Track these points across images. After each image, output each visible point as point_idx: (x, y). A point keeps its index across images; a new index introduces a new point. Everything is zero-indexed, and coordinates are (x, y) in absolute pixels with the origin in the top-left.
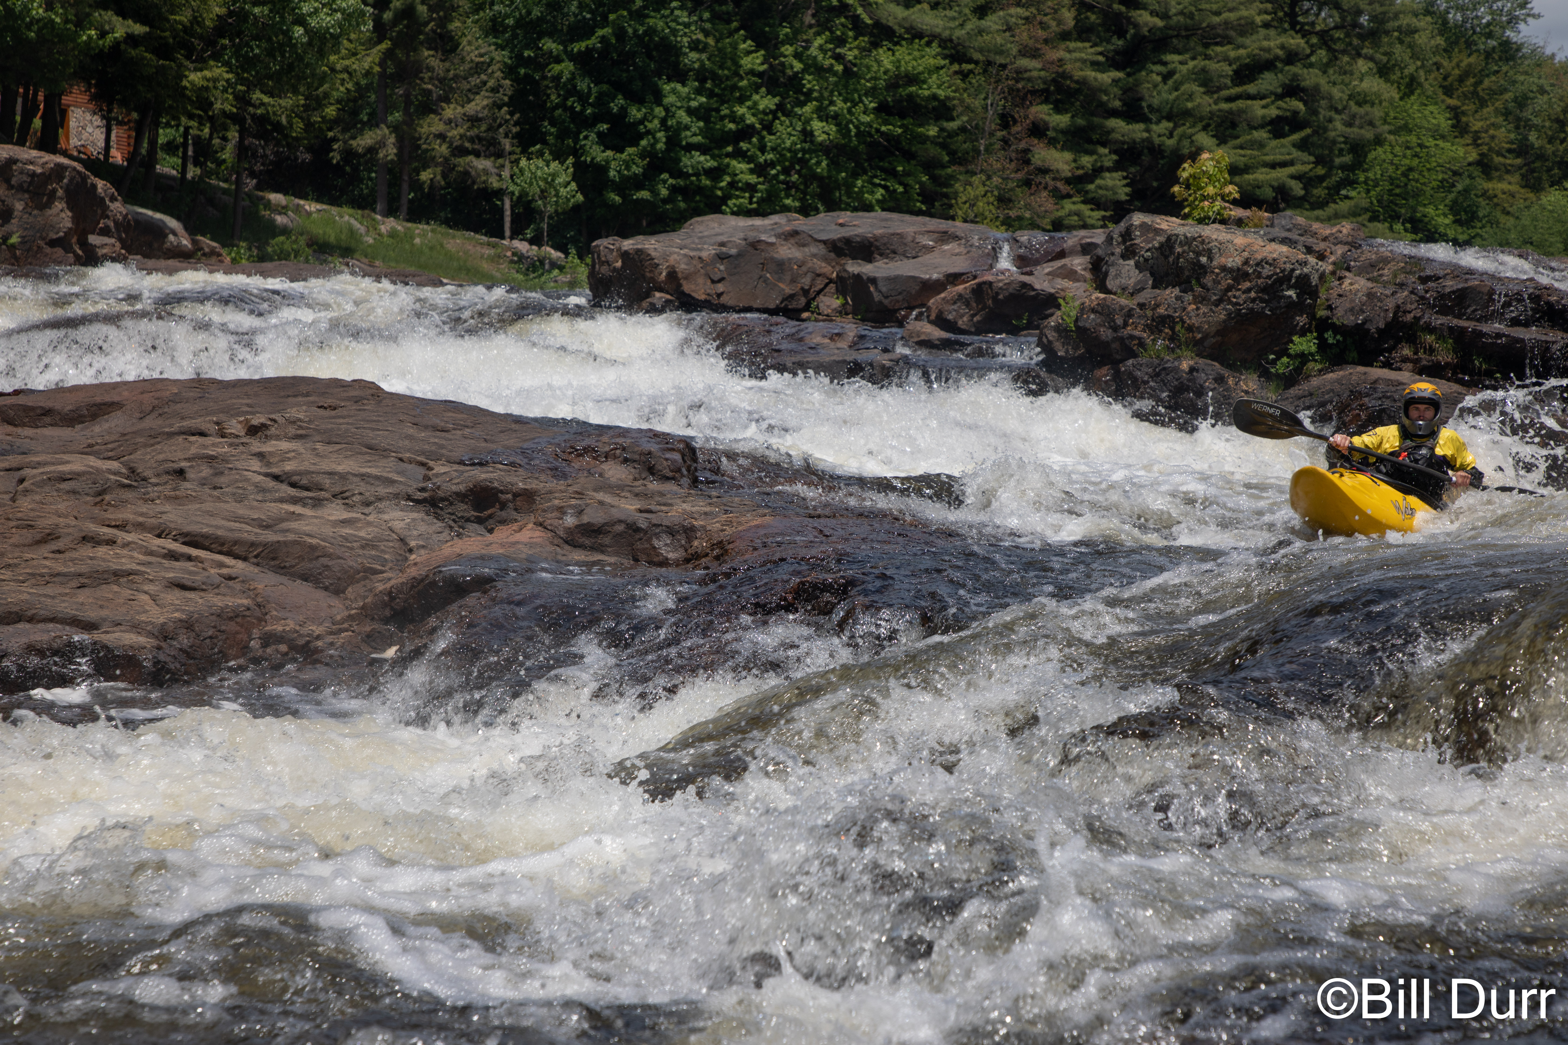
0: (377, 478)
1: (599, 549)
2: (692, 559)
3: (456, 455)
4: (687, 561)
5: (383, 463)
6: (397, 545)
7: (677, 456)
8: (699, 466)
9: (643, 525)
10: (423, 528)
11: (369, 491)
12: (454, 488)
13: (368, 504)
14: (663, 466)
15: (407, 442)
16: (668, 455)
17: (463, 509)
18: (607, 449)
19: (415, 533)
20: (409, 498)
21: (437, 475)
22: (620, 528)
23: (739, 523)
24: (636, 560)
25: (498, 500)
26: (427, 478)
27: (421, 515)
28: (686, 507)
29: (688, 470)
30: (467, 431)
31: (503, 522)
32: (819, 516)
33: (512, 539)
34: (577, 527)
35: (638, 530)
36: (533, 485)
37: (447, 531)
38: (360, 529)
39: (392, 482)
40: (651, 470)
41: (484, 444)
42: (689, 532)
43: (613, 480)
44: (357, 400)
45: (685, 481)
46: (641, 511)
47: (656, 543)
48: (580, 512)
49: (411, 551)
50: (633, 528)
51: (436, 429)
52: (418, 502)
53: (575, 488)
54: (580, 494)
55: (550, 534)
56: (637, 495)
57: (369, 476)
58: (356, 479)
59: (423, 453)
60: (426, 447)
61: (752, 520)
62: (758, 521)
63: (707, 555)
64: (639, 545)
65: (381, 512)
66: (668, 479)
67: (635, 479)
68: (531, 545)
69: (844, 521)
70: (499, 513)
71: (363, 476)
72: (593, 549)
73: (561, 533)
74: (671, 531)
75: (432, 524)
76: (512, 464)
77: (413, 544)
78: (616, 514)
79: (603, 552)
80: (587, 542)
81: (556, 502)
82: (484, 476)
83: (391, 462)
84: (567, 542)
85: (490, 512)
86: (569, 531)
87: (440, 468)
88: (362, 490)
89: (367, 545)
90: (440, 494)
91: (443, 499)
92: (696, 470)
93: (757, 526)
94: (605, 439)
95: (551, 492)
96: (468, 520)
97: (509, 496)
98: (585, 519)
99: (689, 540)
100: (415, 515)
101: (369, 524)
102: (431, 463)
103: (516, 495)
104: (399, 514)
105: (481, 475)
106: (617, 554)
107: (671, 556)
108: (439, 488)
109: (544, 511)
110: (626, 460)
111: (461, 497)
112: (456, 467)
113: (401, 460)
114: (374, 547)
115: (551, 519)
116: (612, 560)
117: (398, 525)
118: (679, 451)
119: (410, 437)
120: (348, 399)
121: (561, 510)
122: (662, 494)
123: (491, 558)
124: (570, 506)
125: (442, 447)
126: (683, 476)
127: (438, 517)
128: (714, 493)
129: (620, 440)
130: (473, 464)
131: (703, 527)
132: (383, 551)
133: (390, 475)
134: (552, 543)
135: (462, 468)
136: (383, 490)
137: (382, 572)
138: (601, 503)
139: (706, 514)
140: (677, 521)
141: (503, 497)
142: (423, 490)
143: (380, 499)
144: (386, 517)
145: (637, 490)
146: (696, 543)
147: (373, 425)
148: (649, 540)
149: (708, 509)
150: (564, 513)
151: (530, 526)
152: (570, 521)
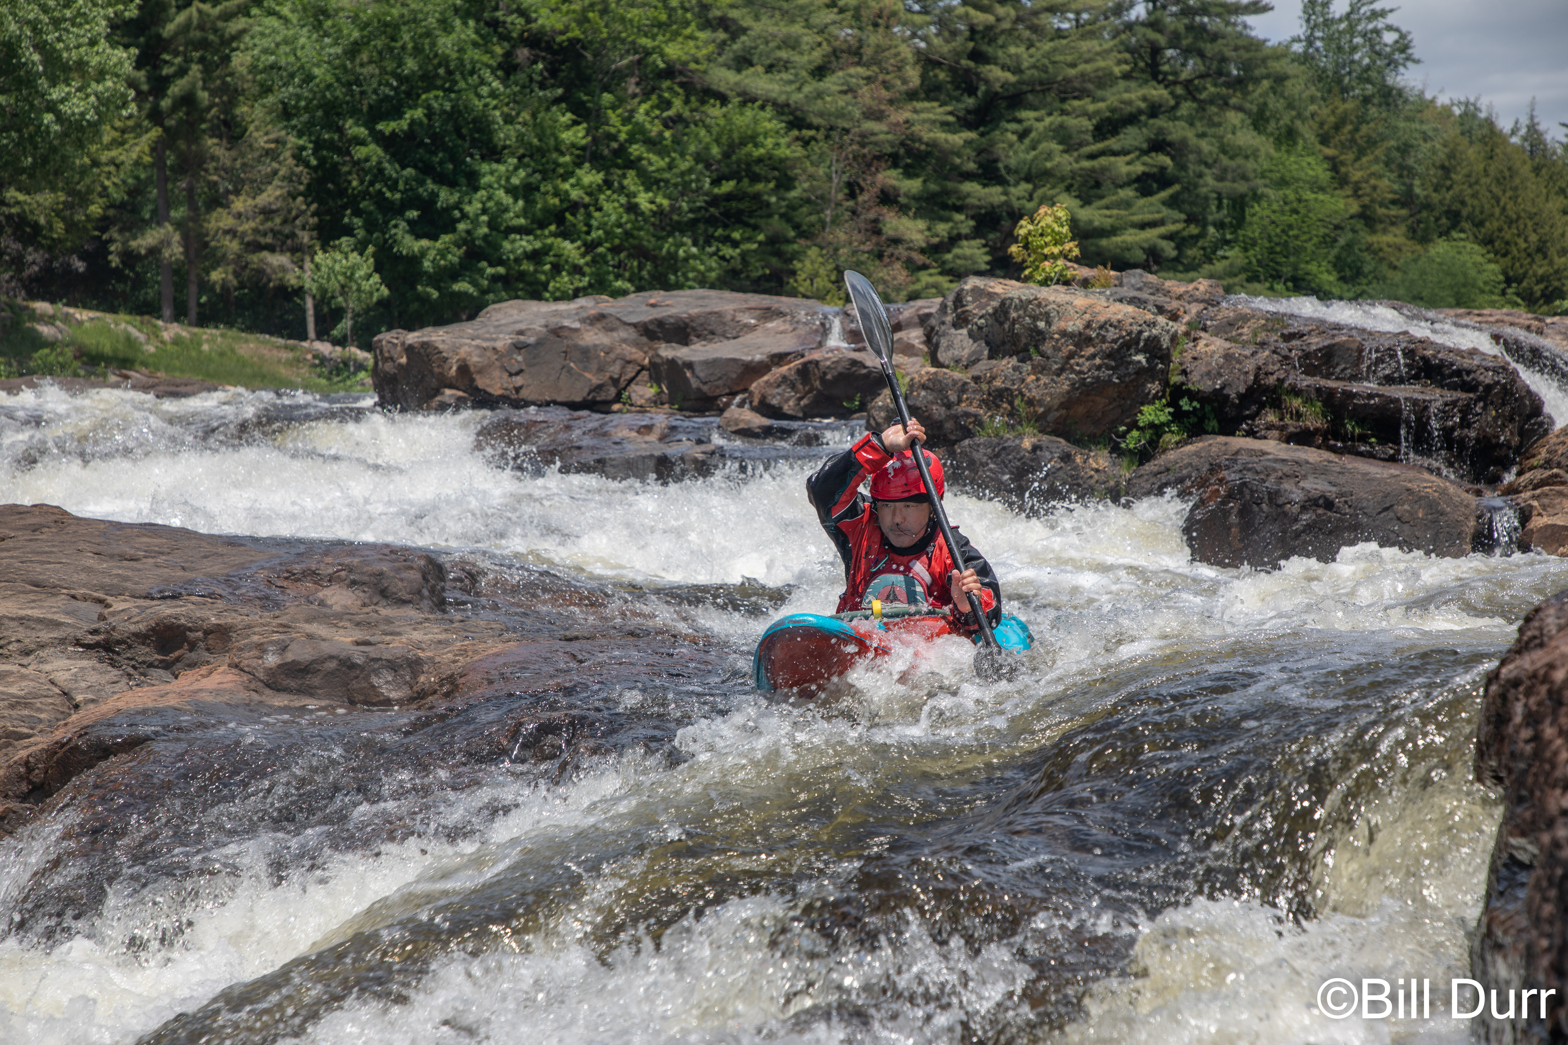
0: (39, 621)
1: (309, 692)
2: (419, 696)
3: (143, 588)
4: (411, 700)
5: (51, 602)
6: (58, 701)
7: (415, 576)
8: (448, 585)
9: (359, 660)
10: (93, 678)
11: (29, 638)
12: (133, 628)
13: (27, 653)
14: (400, 588)
15: (83, 576)
16: (404, 575)
17: (145, 652)
18: (330, 571)
19: (83, 685)
20: (78, 643)
21: (113, 614)
22: (332, 665)
23: (475, 652)
24: (352, 703)
25: (185, 639)
26: (102, 618)
27: (94, 662)
28: (417, 636)
29: (432, 591)
30: (161, 559)
31: (192, 665)
32: (576, 638)
33: (195, 687)
34: (280, 666)
35: (353, 666)
36: (228, 619)
37: (125, 680)
38: (11, 684)
39: (58, 625)
40: (384, 593)
41: (180, 573)
42: (415, 665)
43: (337, 608)
44: (36, 529)
45: (426, 604)
46: (357, 643)
47: (375, 681)
48: (283, 649)
49: (77, 707)
50: (347, 664)
51: (123, 557)
52: (88, 647)
53: (283, 620)
54: (286, 627)
55: (245, 677)
56: (358, 624)
57: (29, 618)
58: (12, 624)
59: (102, 587)
60: (107, 580)
61: (494, 647)
62: (500, 647)
63: (435, 692)
64: (355, 685)
65: (42, 661)
66: (405, 602)
67: (364, 605)
68: (217, 692)
69: (604, 641)
70: (188, 655)
71: (21, 620)
72: (300, 691)
73: (261, 675)
74: (393, 666)
75: (107, 672)
76: (210, 595)
77: (79, 698)
78: (326, 648)
79: (312, 695)
80: (293, 684)
81: (255, 638)
82: (169, 612)
83: (61, 601)
84: (268, 686)
85: (177, 654)
86: (271, 672)
87: (118, 605)
88: (20, 636)
89: (17, 703)
90: (116, 635)
91: (119, 642)
92: (443, 589)
93: (497, 655)
94: (329, 560)
95: (249, 627)
96: (151, 665)
97: (200, 634)
98: (290, 657)
99: (415, 675)
100: (85, 663)
101: (23, 677)
102: (110, 599)
103: (207, 633)
104: (63, 663)
105: (166, 610)
106: (329, 696)
107: (393, 695)
108: (114, 629)
109: (240, 649)
110: (354, 583)
111: (142, 638)
112: (142, 602)
113: (74, 597)
114: (27, 705)
115: (248, 659)
116: (324, 703)
117: (62, 677)
118: (420, 569)
119: (88, 570)
120: (25, 528)
121: (261, 648)
122: (388, 621)
123: (158, 712)
124: (272, 642)
125: (126, 579)
126: (422, 598)
127: (113, 664)
128: (458, 616)
129: (347, 560)
130: (164, 598)
131: (431, 659)
132: (39, 710)
133: (55, 617)
134: (248, 689)
135: (148, 603)
136: (45, 635)
137: (29, 736)
138: (310, 636)
139: (440, 642)
140: (399, 653)
141: (191, 635)
142: (95, 632)
143: (42, 646)
144: (47, 667)
145: (358, 618)
146: (422, 679)
147: (43, 558)
148: (367, 678)
149: (442, 637)
150: (264, 651)
151: (224, 668)
152: (272, 660)
